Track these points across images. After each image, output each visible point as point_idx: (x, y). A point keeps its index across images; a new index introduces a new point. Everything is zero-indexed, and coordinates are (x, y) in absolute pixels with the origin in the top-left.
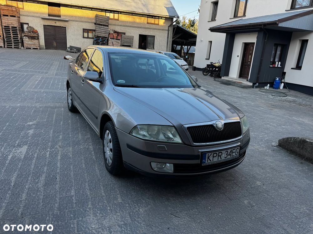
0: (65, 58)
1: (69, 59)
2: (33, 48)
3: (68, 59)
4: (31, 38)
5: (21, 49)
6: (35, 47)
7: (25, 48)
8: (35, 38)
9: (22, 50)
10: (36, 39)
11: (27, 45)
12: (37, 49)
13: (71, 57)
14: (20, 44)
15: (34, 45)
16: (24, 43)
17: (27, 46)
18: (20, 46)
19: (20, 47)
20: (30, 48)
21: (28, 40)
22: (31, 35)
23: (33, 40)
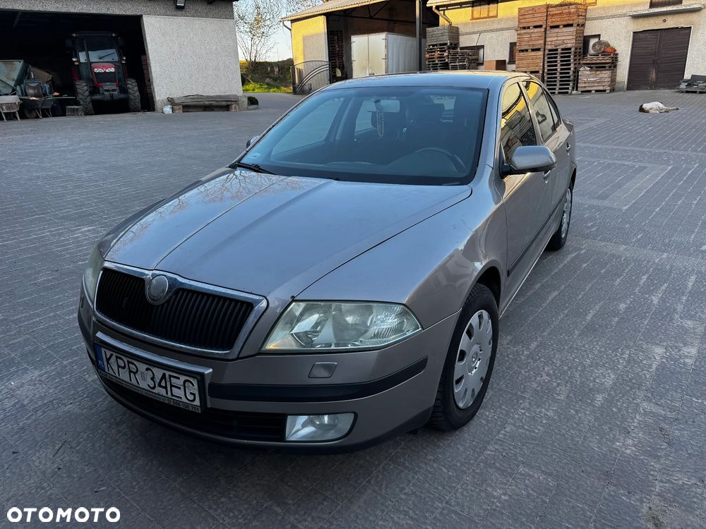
0: (642, 110)
1: (651, 111)
2: (596, 91)
3: (648, 112)
4: (597, 67)
5: (571, 94)
6: (601, 88)
7: (580, 93)
8: (605, 67)
9: (574, 96)
10: (607, 68)
11: (584, 85)
12: (605, 91)
13: (661, 105)
14: (571, 84)
15: (599, 82)
16: (579, 81)
17: (585, 87)
18: (570, 88)
19: (569, 91)
20: (590, 91)
21: (588, 72)
22: (598, 61)
23: (598, 73)
